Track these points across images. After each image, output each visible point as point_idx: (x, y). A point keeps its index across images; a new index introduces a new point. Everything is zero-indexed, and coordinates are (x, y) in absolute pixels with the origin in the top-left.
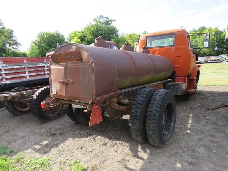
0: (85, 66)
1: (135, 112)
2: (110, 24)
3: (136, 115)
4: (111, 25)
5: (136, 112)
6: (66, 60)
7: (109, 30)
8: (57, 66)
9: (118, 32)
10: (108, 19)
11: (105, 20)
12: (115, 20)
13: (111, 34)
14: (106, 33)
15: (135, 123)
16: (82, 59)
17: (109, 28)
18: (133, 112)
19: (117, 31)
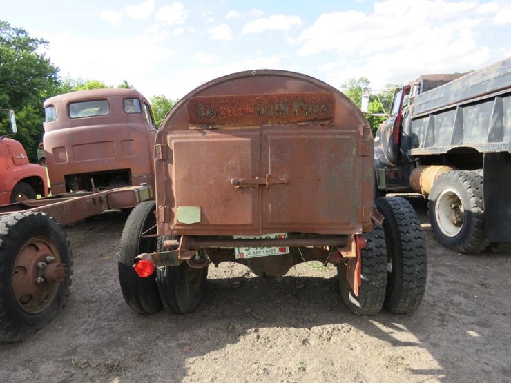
0: (338, 137)
1: (375, 249)
2: (33, 49)
3: (379, 254)
4: (35, 51)
5: (376, 247)
6: (261, 118)
7: (31, 66)
8: (209, 134)
9: (58, 74)
10: (24, 35)
11: (15, 35)
12: (48, 43)
13: (35, 76)
14: (21, 72)
15: (379, 271)
16: (331, 119)
17: (30, 59)
18: (370, 249)
19: (54, 71)
